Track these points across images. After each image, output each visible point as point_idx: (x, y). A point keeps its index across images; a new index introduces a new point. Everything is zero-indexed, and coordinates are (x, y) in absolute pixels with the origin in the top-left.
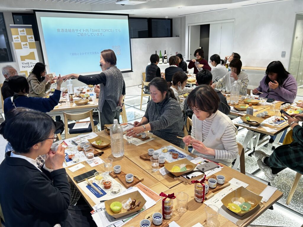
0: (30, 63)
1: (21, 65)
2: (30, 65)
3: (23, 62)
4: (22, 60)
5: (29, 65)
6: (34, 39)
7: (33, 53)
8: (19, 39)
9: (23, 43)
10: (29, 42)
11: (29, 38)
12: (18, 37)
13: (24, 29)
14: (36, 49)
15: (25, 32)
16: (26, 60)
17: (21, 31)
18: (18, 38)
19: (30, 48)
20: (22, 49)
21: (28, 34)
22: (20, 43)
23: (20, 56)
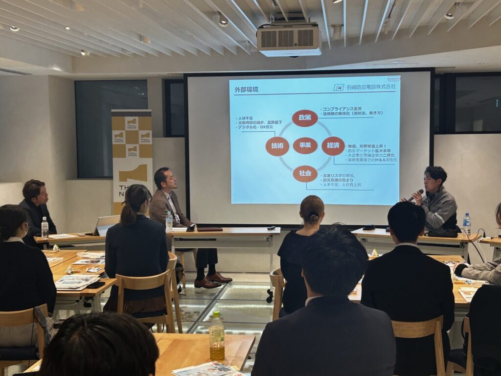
1: (117, 190)
4: (121, 181)
7: (145, 166)
8: (124, 139)
9: (128, 146)
10: (140, 143)
11: (143, 136)
12: (122, 133)
13: (137, 118)
15: (137, 125)
16: (128, 179)
17: (129, 122)
18: (121, 135)
20: (125, 157)
21: (141, 128)
22: (124, 145)
23: (120, 172)
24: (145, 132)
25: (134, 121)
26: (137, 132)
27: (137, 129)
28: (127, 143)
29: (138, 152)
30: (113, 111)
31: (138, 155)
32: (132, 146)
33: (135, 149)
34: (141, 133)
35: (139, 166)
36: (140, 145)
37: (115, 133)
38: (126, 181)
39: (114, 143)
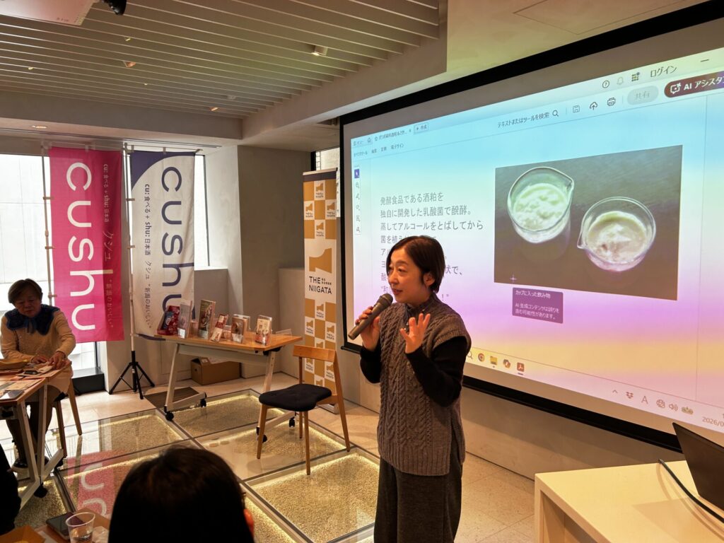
0: (321, 279)
1: (308, 282)
2: (321, 285)
3: (311, 274)
4: (311, 270)
5: (317, 285)
7: (330, 251)
8: (313, 212)
9: (318, 223)
10: (327, 218)
11: (327, 208)
12: (312, 205)
13: (323, 182)
14: (335, 241)
15: (323, 192)
16: (316, 269)
18: (310, 208)
19: (326, 238)
20: (314, 237)
21: (327, 198)
22: (313, 221)
23: (310, 258)
24: (331, 202)
25: (321, 187)
26: (324, 203)
27: (323, 199)
28: (316, 218)
29: (324, 231)
30: (305, 174)
31: (324, 235)
33: (321, 227)
34: (327, 203)
35: (326, 250)
36: (327, 221)
37: (307, 204)
38: (314, 271)
39: (306, 219)
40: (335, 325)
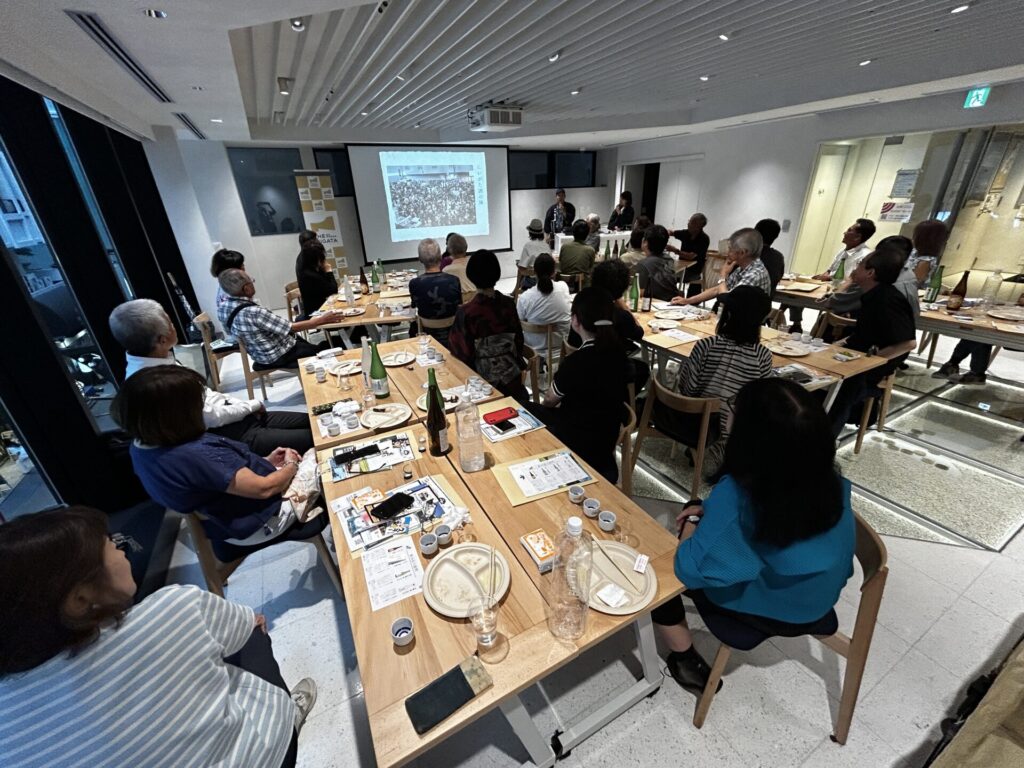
0: (325, 235)
6: (332, 194)
7: (331, 218)
10: (324, 199)
11: (325, 193)
12: (307, 191)
14: (336, 212)
15: (319, 183)
17: (311, 181)
19: (328, 209)
21: (323, 186)
24: (327, 189)
25: (315, 180)
26: (319, 190)
27: (319, 187)
28: (313, 198)
29: (323, 206)
32: (317, 201)
33: (320, 204)
34: (324, 190)
35: (327, 218)
40: (345, 258)
